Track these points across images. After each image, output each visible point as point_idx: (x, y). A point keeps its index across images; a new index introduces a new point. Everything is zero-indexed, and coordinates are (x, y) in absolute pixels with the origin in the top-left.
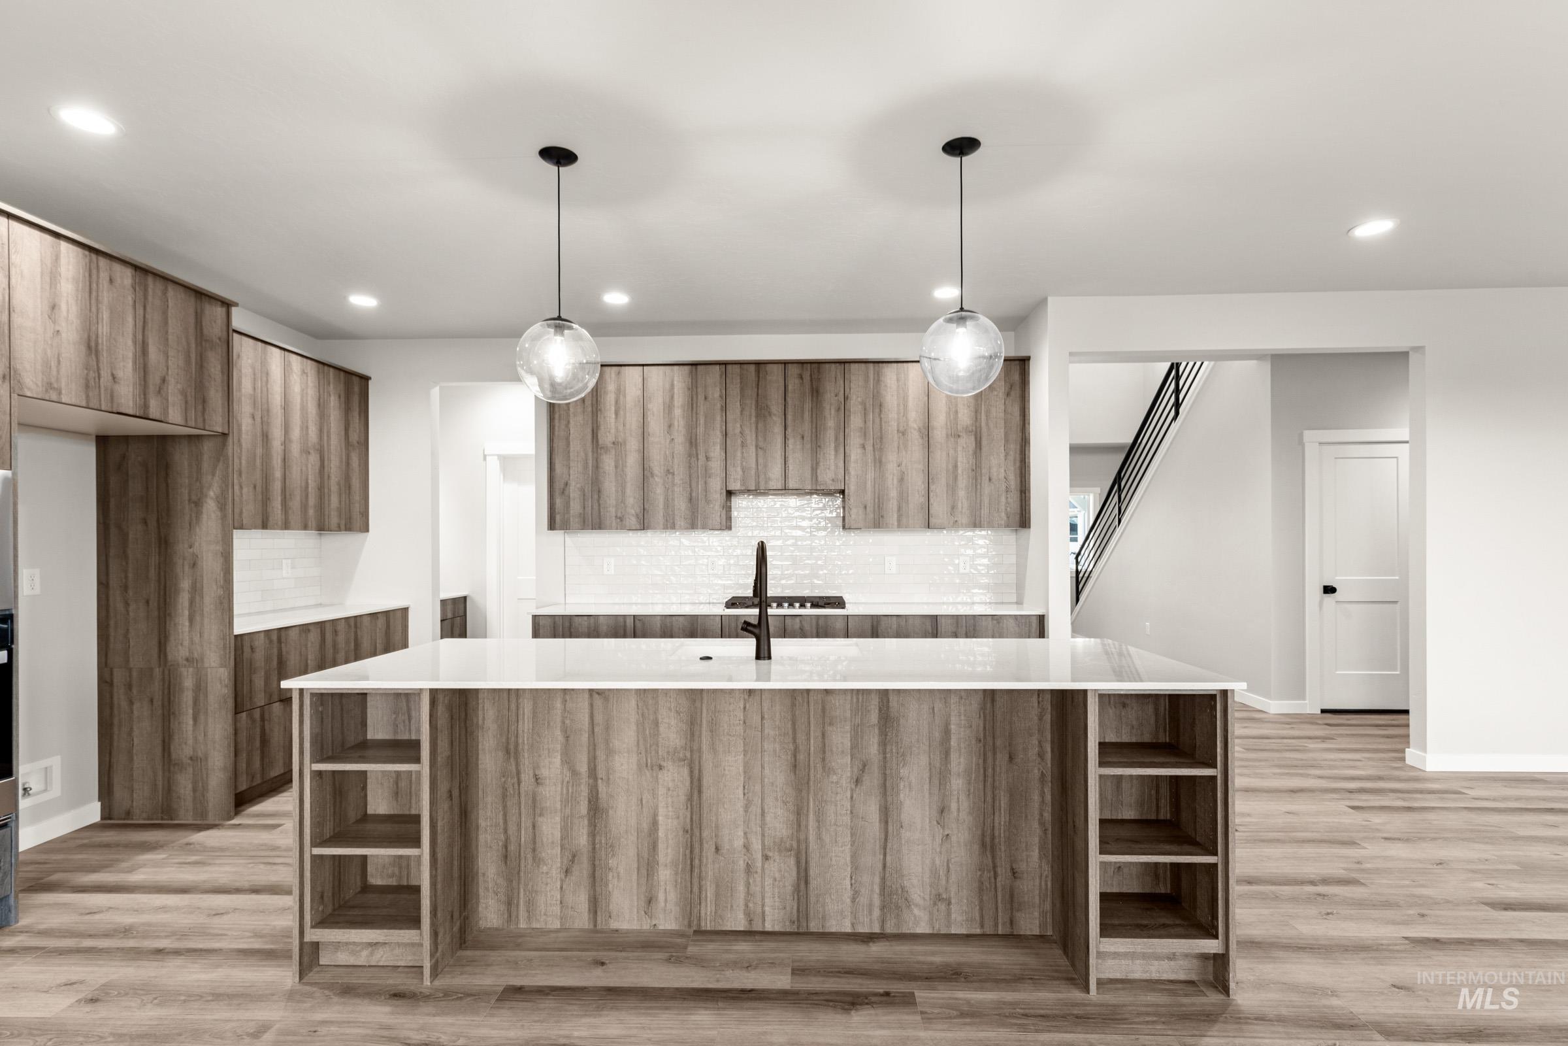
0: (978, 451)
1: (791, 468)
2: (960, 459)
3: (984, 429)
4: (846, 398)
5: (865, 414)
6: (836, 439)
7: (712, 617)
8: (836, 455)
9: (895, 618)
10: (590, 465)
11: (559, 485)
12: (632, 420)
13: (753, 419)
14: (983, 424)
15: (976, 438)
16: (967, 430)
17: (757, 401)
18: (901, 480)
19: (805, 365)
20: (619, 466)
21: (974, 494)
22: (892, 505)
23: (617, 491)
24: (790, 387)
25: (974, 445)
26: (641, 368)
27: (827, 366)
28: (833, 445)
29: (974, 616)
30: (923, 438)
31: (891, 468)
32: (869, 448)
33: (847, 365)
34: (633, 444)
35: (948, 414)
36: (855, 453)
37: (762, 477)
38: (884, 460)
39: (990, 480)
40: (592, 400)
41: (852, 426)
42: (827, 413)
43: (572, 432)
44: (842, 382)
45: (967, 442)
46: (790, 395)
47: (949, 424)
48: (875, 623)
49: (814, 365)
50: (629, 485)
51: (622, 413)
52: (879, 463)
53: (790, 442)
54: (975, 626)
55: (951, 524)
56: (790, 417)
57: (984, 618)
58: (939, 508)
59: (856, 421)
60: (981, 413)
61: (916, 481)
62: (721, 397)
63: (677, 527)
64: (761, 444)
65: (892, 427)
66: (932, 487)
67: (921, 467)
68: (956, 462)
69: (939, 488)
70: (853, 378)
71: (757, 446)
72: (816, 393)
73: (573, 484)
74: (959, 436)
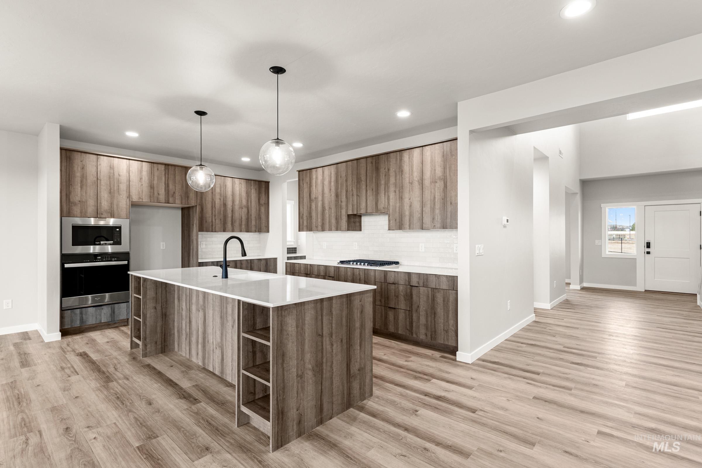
0: (445, 189)
1: (368, 204)
2: (436, 194)
3: (448, 177)
4: (389, 170)
5: (396, 176)
6: (385, 189)
7: (332, 266)
8: (385, 196)
10: (309, 207)
11: (301, 215)
12: (320, 188)
13: (356, 183)
14: (448, 175)
15: (444, 182)
16: (440, 179)
17: (357, 176)
18: (410, 206)
19: (373, 157)
20: (316, 207)
21: (443, 212)
22: (406, 219)
23: (316, 216)
24: (368, 168)
25: (443, 186)
26: (322, 168)
27: (381, 156)
28: (383, 192)
29: (427, 274)
30: (420, 185)
31: (406, 201)
32: (398, 192)
33: (389, 154)
34: (320, 198)
35: (431, 171)
36: (392, 195)
37: (359, 208)
38: (403, 197)
39: (451, 203)
40: (309, 182)
41: (391, 182)
42: (381, 178)
43: (304, 195)
44: (387, 163)
45: (440, 184)
46: (368, 171)
47: (431, 176)
49: (376, 157)
50: (319, 214)
51: (317, 186)
52: (401, 198)
53: (368, 192)
54: (427, 279)
55: (432, 227)
56: (368, 181)
57: (431, 276)
58: (427, 220)
59: (392, 180)
60: (446, 169)
61: (417, 206)
62: (345, 176)
63: (332, 230)
64: (358, 194)
65: (407, 181)
66: (424, 209)
67: (419, 199)
68: (435, 195)
69: (427, 209)
70: (391, 160)
71: (357, 195)
72: (377, 169)
73: (304, 214)
74: (436, 182)
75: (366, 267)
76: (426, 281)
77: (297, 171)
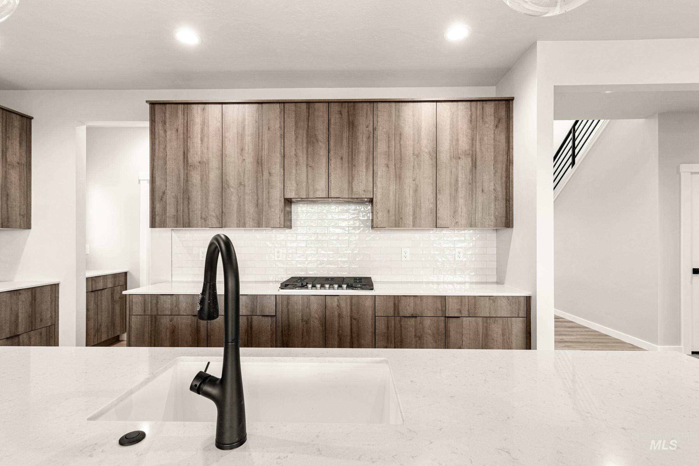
0: (474, 169)
1: (332, 182)
2: (460, 175)
3: (478, 153)
4: (374, 129)
5: (389, 141)
6: (367, 159)
7: (268, 297)
8: (367, 172)
9: (412, 298)
10: (182, 179)
11: (158, 194)
12: (214, 144)
13: (305, 145)
14: (478, 150)
15: (472, 160)
16: (466, 154)
17: (308, 131)
18: (416, 191)
19: (344, 104)
20: (204, 180)
21: (470, 202)
22: (409, 210)
23: (202, 199)
24: (332, 121)
25: (471, 165)
26: (220, 106)
27: (360, 104)
28: (364, 164)
29: (475, 297)
30: (432, 159)
31: (408, 182)
32: (392, 167)
33: (375, 104)
34: (214, 164)
35: (451, 141)
36: (381, 171)
37: (311, 188)
38: (403, 176)
39: (483, 191)
40: (184, 130)
41: (379, 150)
42: (360, 140)
43: (168, 154)
44: (371, 117)
45: (465, 162)
46: (332, 126)
47: (452, 148)
48: (396, 302)
49: (350, 104)
50: (211, 194)
51: (206, 139)
52: (399, 178)
53: (333, 162)
54: (475, 304)
55: (453, 224)
56: (332, 143)
57: (483, 298)
58: (444, 212)
59: (382, 146)
60: (476, 141)
61: (427, 191)
62: (280, 128)
63: (247, 225)
64: (310, 164)
65: (409, 151)
66: (439, 197)
67: (430, 181)
68: (457, 177)
69: (444, 198)
70: (380, 114)
71: (307, 165)
72: (352, 125)
73: (169, 192)
74: (459, 158)
75: (345, 292)
76: (472, 307)
77: (147, 102)
